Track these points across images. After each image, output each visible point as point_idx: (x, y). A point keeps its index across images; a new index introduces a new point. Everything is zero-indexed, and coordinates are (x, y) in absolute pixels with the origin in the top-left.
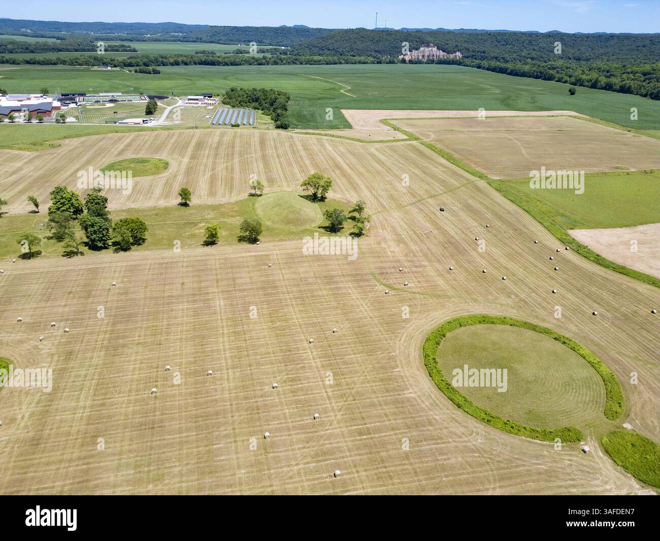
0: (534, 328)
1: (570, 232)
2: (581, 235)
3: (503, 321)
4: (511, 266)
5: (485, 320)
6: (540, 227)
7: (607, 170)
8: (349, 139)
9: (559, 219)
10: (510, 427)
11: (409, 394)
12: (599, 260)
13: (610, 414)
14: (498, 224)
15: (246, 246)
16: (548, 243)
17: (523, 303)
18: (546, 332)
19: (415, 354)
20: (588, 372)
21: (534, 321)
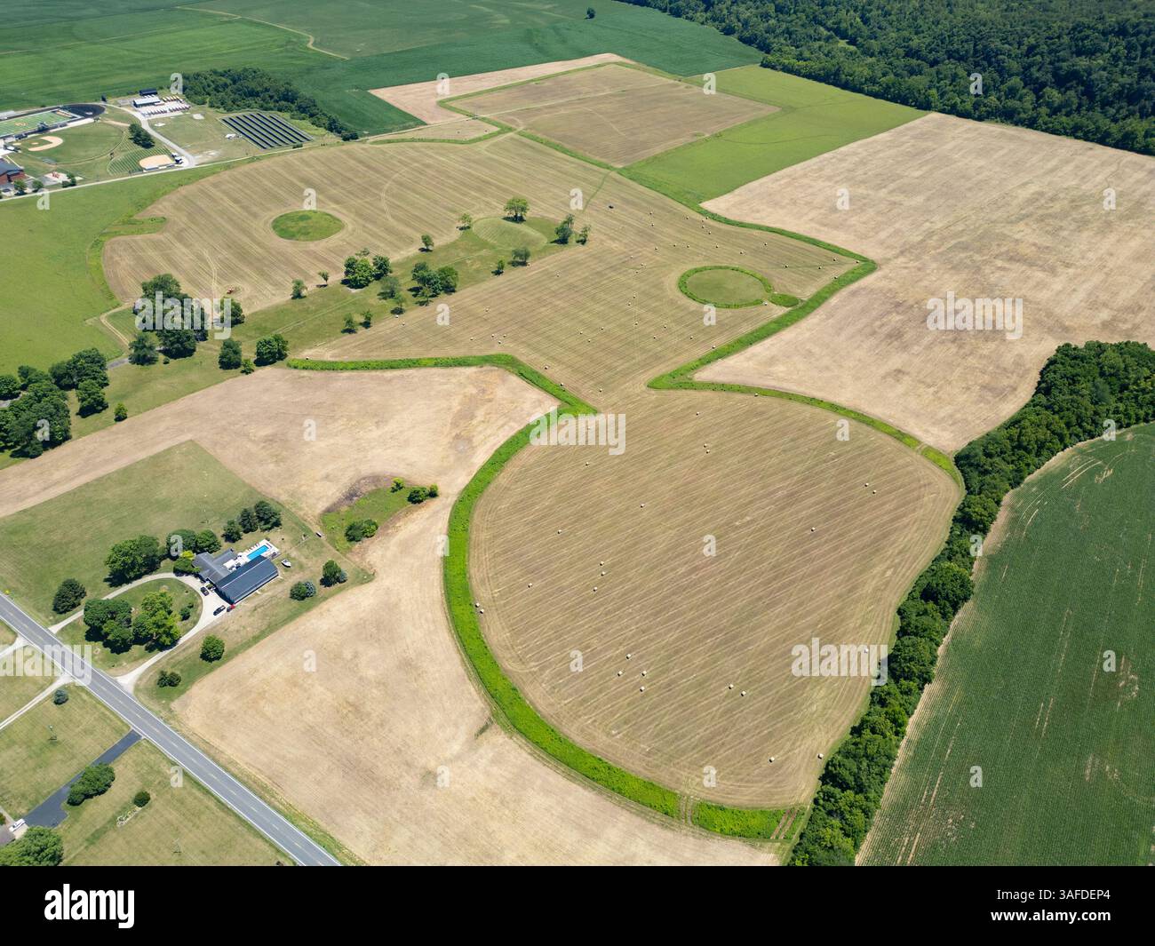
0: (721, 268)
1: (701, 205)
2: (708, 205)
3: (705, 268)
4: (687, 238)
5: (697, 271)
6: (683, 206)
7: (690, 140)
8: (449, 141)
9: (689, 196)
10: (737, 306)
11: (692, 309)
12: (727, 222)
13: (768, 291)
14: (656, 210)
15: (521, 268)
16: (693, 217)
17: (707, 258)
18: (727, 268)
19: (680, 294)
20: (752, 279)
21: (718, 265)
